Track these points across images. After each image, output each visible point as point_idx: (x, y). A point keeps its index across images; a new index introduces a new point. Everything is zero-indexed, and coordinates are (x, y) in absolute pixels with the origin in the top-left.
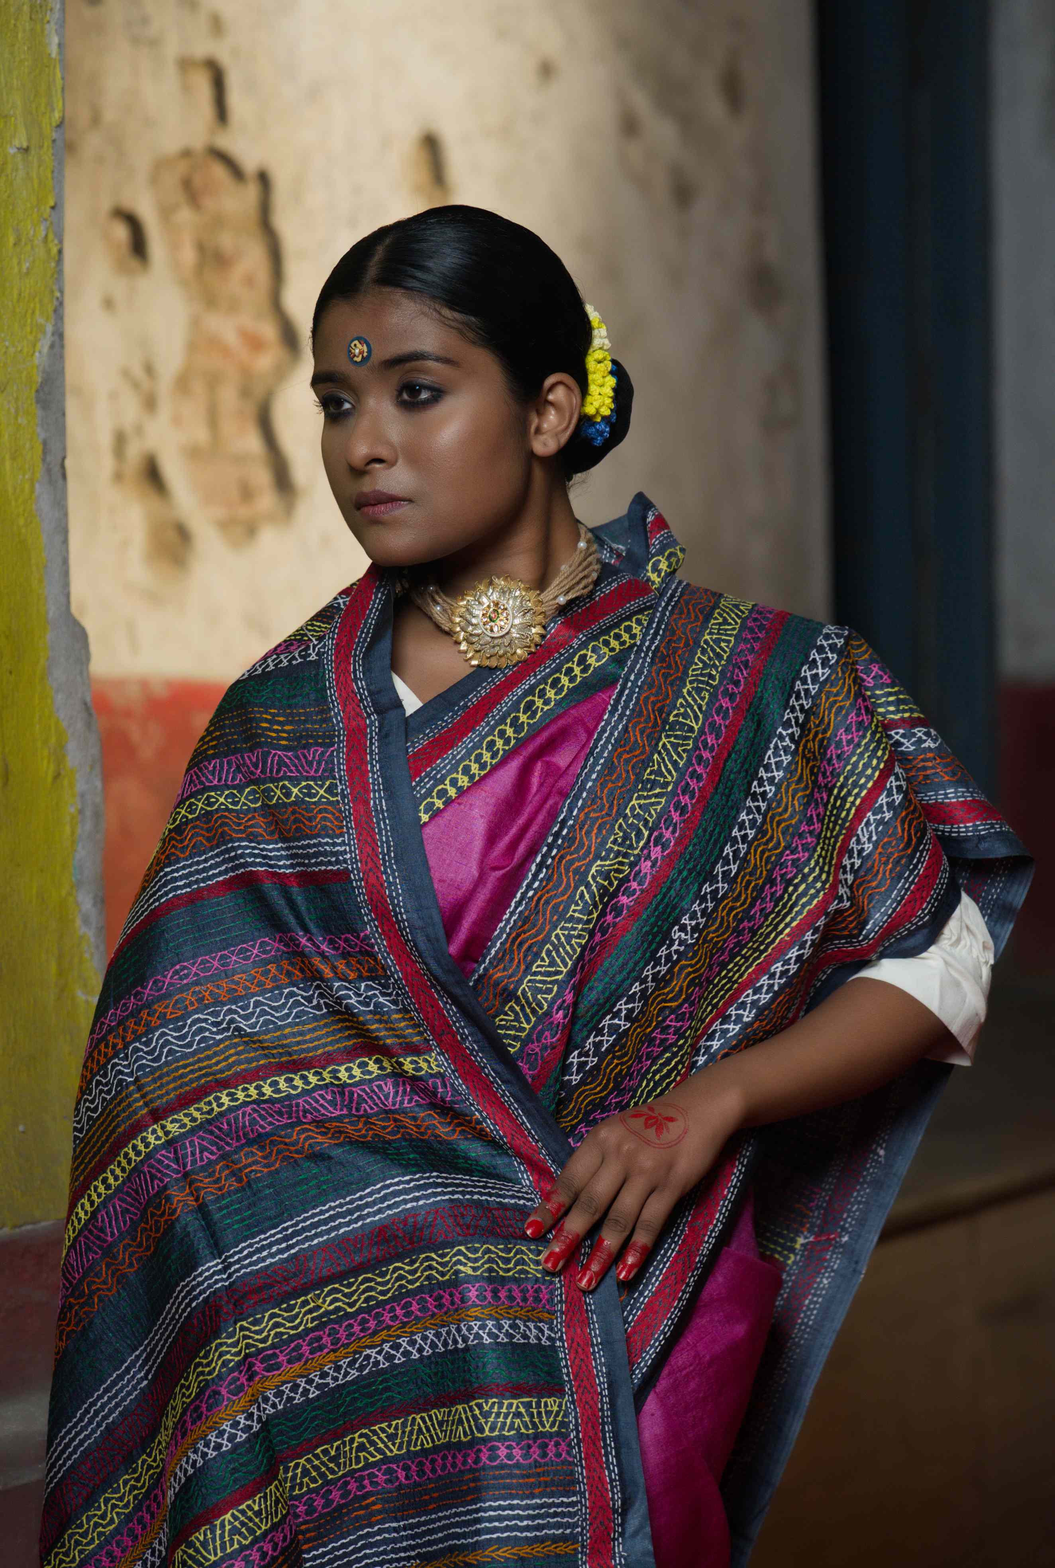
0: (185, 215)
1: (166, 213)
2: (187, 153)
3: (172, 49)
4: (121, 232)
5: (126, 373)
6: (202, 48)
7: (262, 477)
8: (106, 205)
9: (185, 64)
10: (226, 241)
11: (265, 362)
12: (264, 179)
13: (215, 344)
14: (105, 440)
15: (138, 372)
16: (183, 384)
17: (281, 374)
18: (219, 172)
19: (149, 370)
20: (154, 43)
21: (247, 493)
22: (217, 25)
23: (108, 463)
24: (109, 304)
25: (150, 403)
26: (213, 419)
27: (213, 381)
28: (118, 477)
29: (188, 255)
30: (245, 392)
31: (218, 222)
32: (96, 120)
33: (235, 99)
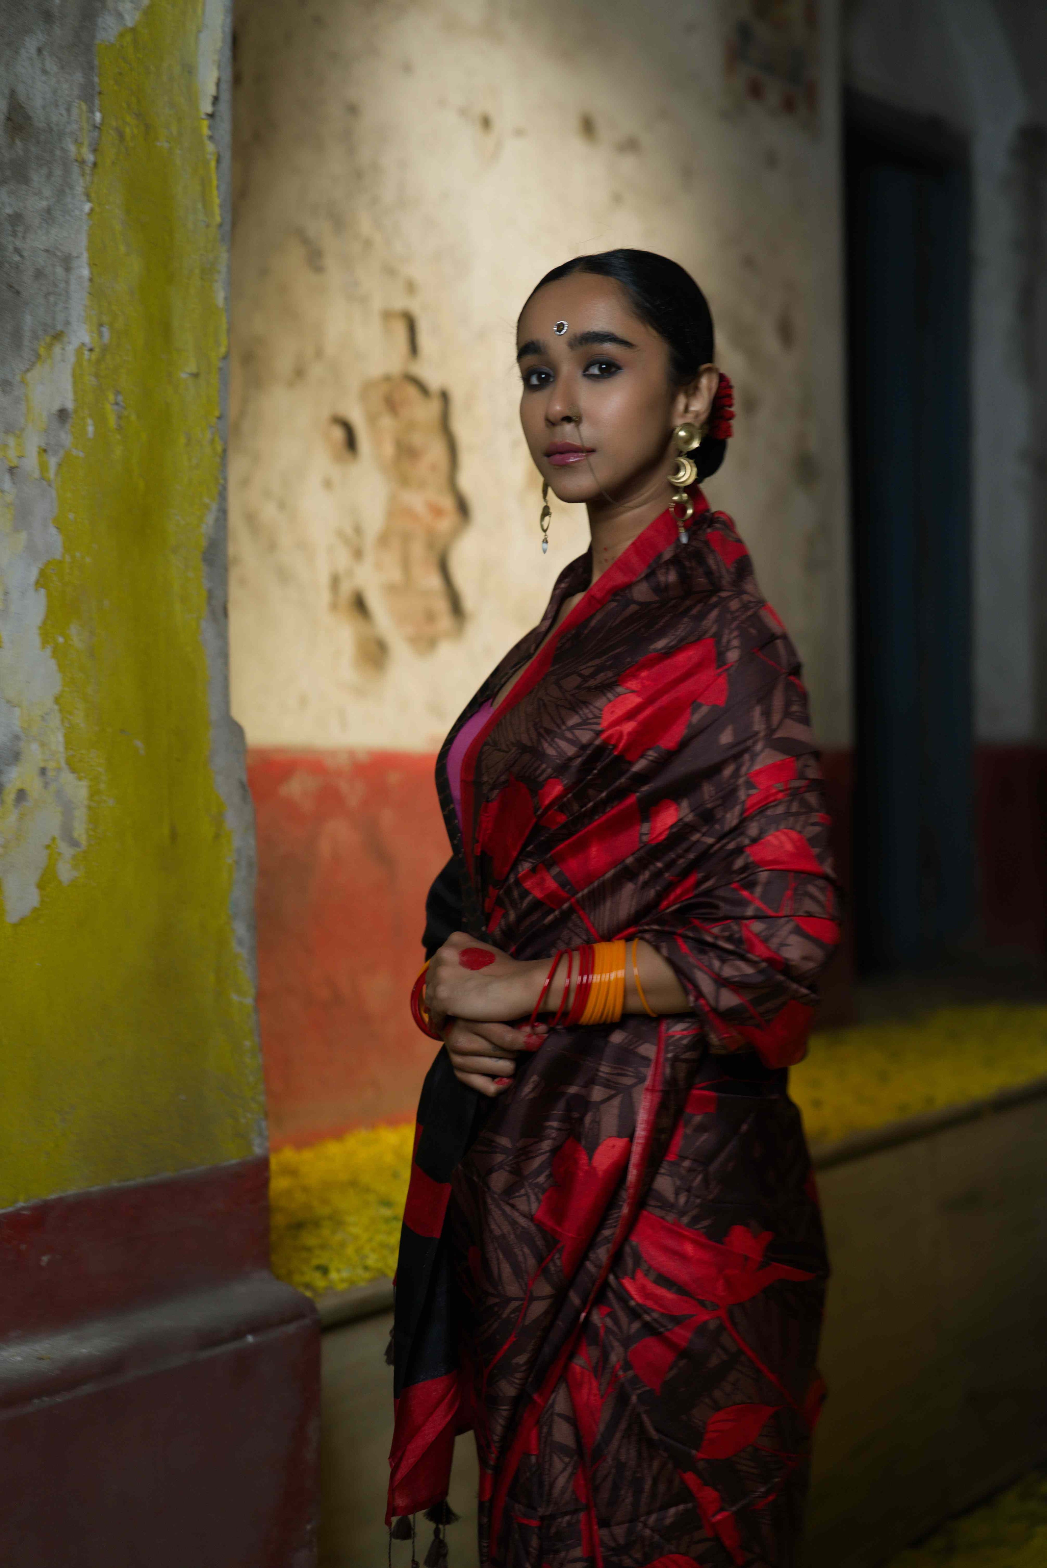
0: (387, 422)
1: (372, 419)
2: (387, 378)
3: (377, 304)
4: (338, 434)
5: (340, 534)
6: (400, 303)
7: (441, 606)
8: (326, 413)
9: (387, 315)
10: (417, 439)
11: (445, 524)
12: (445, 397)
13: (409, 513)
14: (324, 580)
15: (349, 531)
16: (384, 540)
17: (456, 533)
18: (412, 391)
19: (358, 530)
20: (364, 300)
21: (430, 617)
22: (411, 288)
23: (325, 597)
24: (328, 484)
25: (358, 554)
26: (406, 564)
27: (406, 538)
28: (334, 606)
29: (389, 449)
30: (430, 545)
31: (411, 426)
32: (319, 354)
33: (425, 340)
